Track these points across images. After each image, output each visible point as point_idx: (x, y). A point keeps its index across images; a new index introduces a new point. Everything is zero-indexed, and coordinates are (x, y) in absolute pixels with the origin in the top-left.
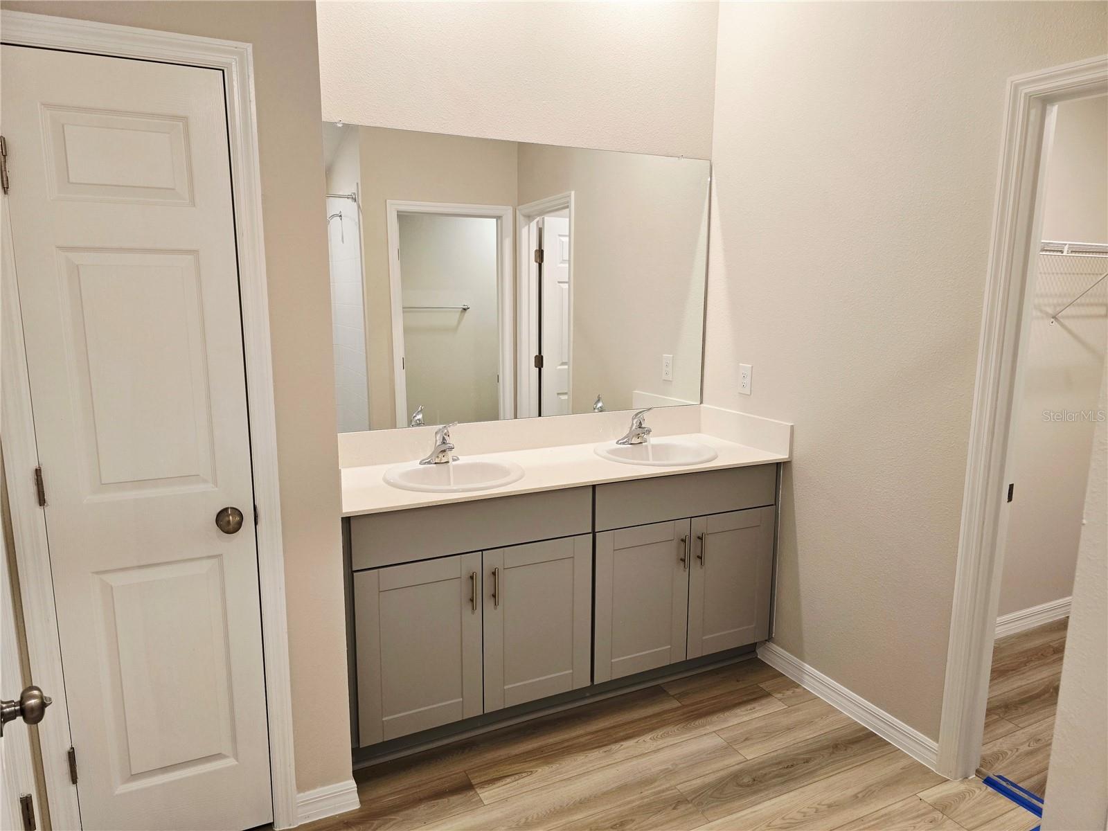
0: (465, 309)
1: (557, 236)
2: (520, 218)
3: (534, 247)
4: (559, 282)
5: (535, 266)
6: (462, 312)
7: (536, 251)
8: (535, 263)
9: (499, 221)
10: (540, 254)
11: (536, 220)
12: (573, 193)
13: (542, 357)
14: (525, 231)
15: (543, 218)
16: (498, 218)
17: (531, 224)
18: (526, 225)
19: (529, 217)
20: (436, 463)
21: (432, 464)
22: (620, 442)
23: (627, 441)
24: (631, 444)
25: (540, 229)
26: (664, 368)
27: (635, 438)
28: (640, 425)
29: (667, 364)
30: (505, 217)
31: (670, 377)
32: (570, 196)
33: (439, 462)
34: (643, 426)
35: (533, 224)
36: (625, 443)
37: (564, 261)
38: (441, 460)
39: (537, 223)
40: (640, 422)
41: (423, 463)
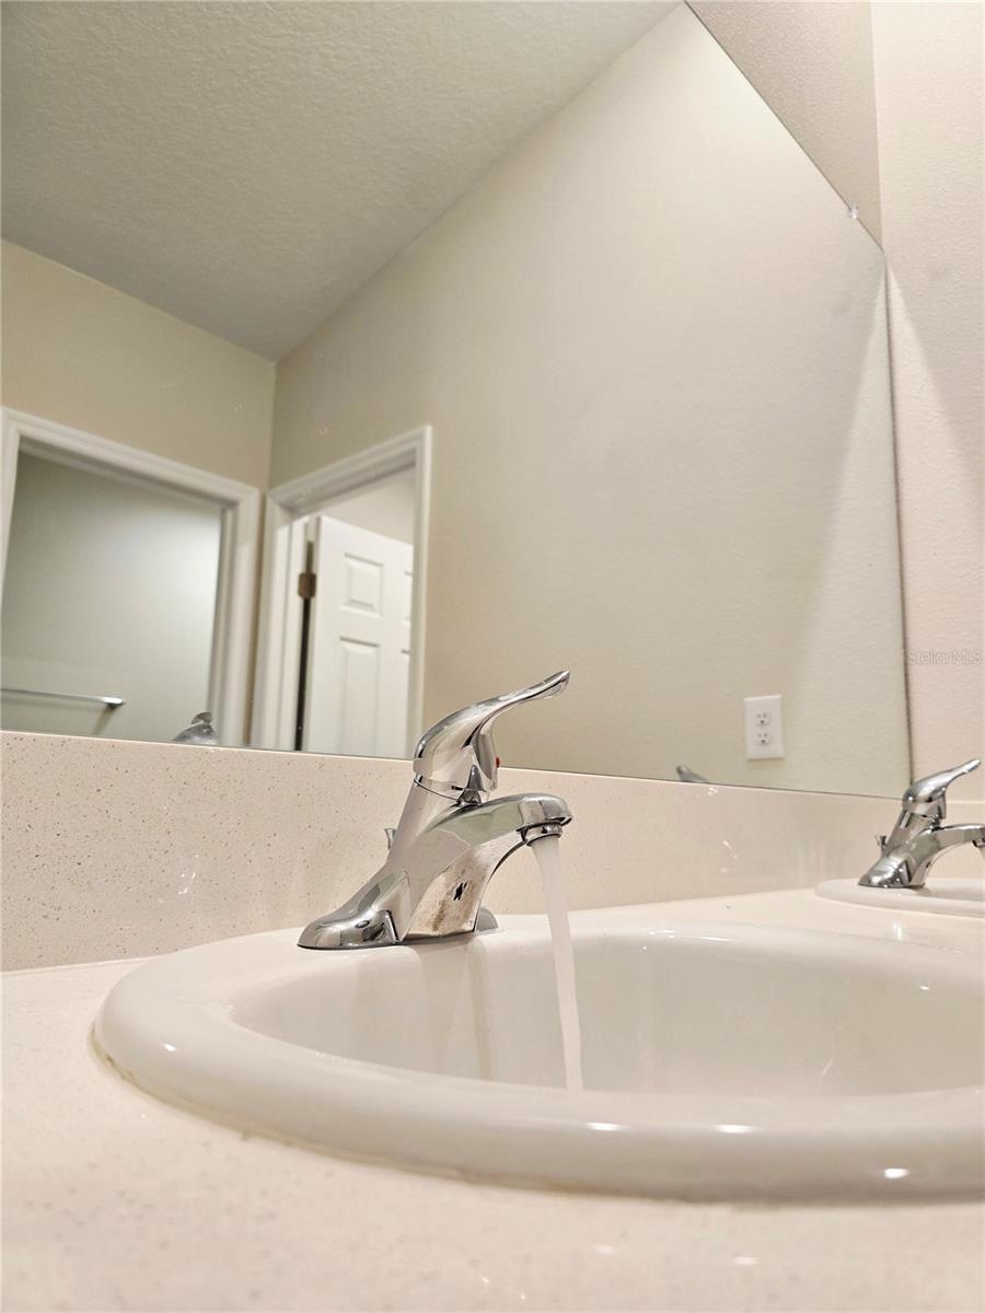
0: (112, 707)
1: (343, 557)
2: (275, 512)
3: (298, 568)
4: (343, 639)
5: (296, 603)
6: (106, 711)
7: (301, 575)
8: (298, 597)
9: (229, 515)
10: (308, 584)
11: (306, 519)
12: (429, 430)
14: (282, 535)
15: (318, 521)
16: (225, 507)
17: (295, 524)
18: (285, 524)
19: (293, 511)
20: (411, 940)
21: (392, 944)
22: (876, 880)
23: (897, 874)
24: (911, 887)
25: (311, 538)
26: (752, 732)
27: (924, 864)
28: (937, 821)
29: (762, 719)
30: (242, 508)
31: (776, 749)
32: (421, 437)
33: (429, 931)
34: (943, 824)
35: (299, 525)
36: (892, 882)
37: (353, 602)
38: (440, 918)
39: (306, 526)
40: (940, 814)
41: (332, 936)
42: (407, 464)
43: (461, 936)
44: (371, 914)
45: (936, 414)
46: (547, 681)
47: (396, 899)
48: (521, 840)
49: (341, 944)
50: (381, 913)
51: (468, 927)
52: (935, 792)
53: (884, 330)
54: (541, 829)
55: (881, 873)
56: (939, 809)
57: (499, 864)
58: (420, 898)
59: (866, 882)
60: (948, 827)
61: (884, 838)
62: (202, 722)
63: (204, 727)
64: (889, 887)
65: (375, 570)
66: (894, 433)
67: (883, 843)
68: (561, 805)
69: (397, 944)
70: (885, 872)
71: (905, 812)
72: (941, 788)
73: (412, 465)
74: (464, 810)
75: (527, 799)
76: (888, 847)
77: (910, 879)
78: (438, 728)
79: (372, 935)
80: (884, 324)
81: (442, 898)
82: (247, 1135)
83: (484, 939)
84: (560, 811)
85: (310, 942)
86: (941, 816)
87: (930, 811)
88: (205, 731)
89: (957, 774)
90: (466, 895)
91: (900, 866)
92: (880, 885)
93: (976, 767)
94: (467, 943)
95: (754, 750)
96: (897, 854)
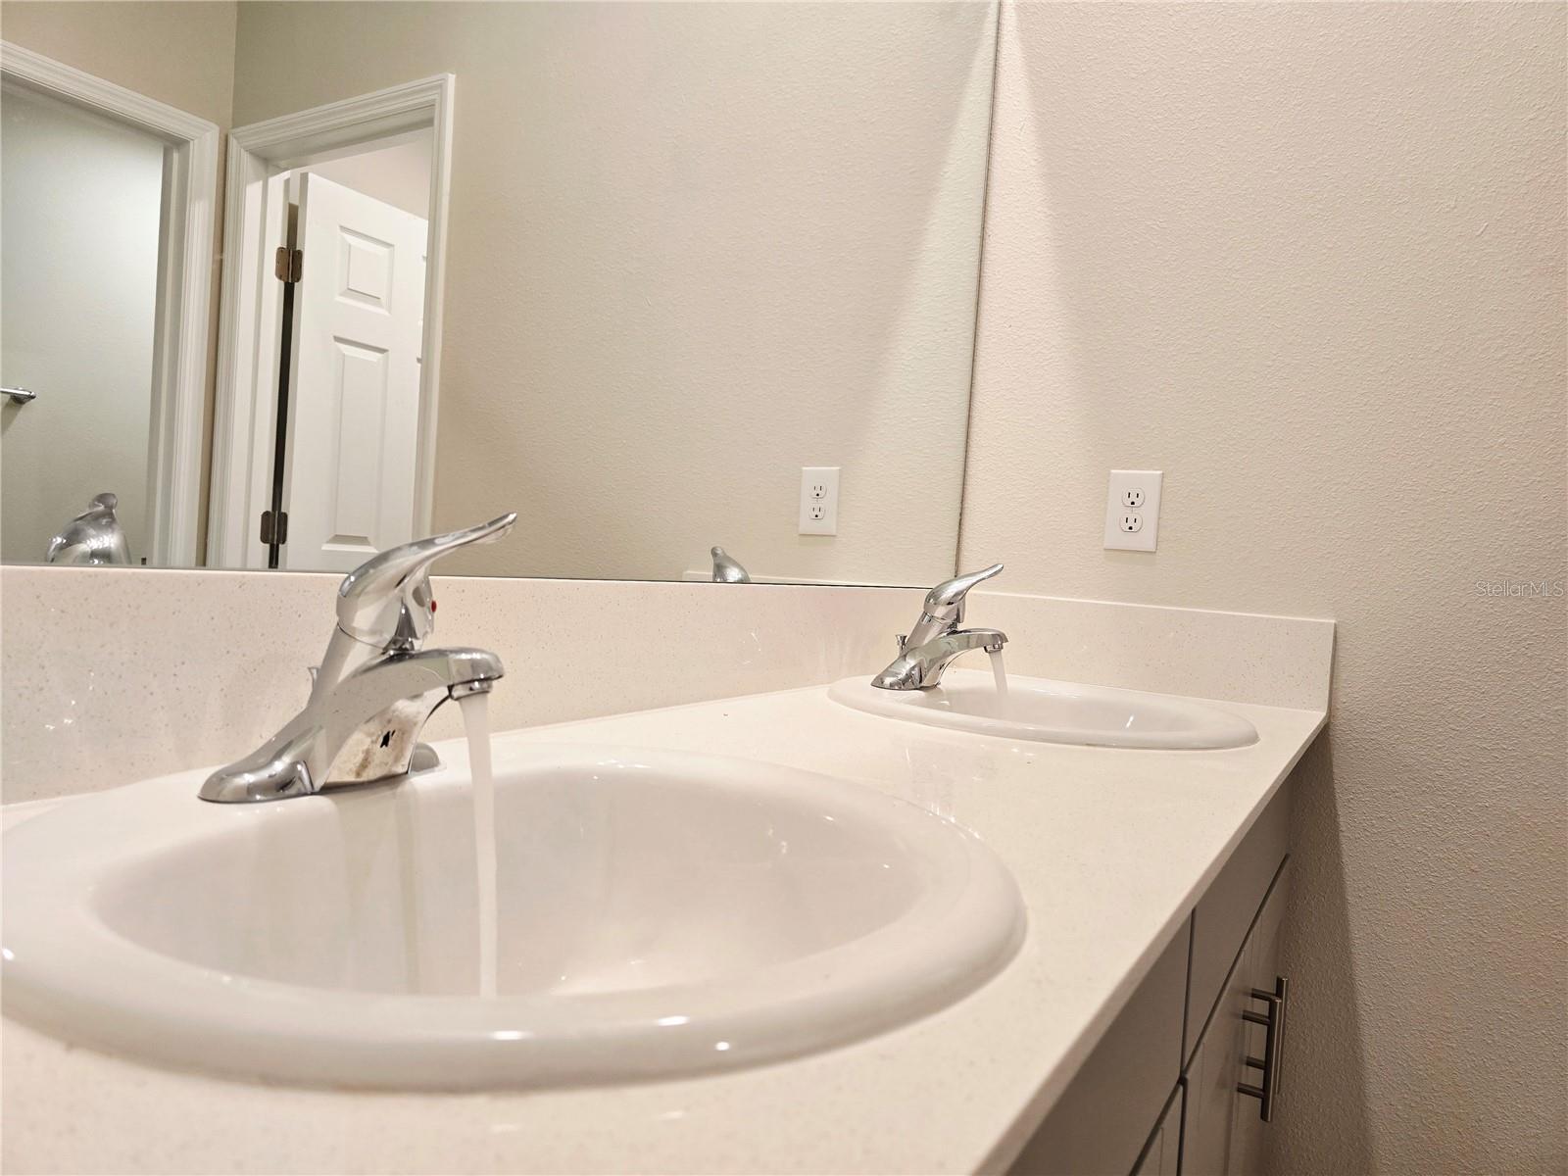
0: (18, 401)
1: (338, 230)
2: (242, 162)
3: (276, 239)
4: (338, 339)
5: (274, 288)
6: (7, 406)
7: (281, 250)
8: (277, 280)
9: (176, 156)
10: (291, 264)
11: (286, 175)
12: (452, 78)
13: (284, 518)
14: (253, 191)
15: (304, 178)
16: (172, 145)
17: (271, 180)
18: (258, 180)
19: (268, 161)
20: (328, 789)
21: (306, 794)
22: (888, 681)
23: (909, 676)
24: (921, 688)
25: (295, 201)
26: (807, 504)
27: (937, 666)
28: (954, 625)
29: (819, 492)
30: (194, 148)
31: (828, 525)
32: (441, 87)
33: (351, 778)
34: (960, 627)
35: (277, 182)
36: (904, 684)
37: (351, 292)
38: (364, 765)
39: (287, 182)
40: (958, 615)
41: (238, 789)
42: (423, 121)
43: (391, 780)
44: (279, 767)
45: (1033, 163)
46: (491, 524)
47: (310, 750)
48: (447, 693)
49: (247, 796)
50: (293, 765)
51: (400, 770)
52: (956, 595)
53: (992, 49)
54: (468, 686)
55: (895, 674)
56: (958, 610)
57: (431, 713)
58: (339, 747)
59: (879, 683)
60: (965, 631)
61: (905, 637)
62: (101, 508)
63: (102, 515)
64: (900, 689)
65: (384, 250)
66: (987, 179)
67: (903, 643)
68: (493, 664)
69: (312, 794)
70: (899, 674)
71: (925, 614)
72: (962, 592)
73: (429, 122)
74: (391, 660)
75: (453, 657)
76: (906, 646)
77: (921, 682)
78: (363, 570)
79: (282, 787)
80: (992, 41)
81: (365, 747)
82: (71, 1045)
83: (420, 782)
84: (491, 668)
85: (212, 794)
86: (958, 620)
87: (947, 615)
88: (104, 521)
89: (978, 579)
90: (395, 741)
91: (913, 668)
92: (892, 687)
93: (1000, 571)
94: (397, 787)
95: (807, 525)
96: (915, 657)
